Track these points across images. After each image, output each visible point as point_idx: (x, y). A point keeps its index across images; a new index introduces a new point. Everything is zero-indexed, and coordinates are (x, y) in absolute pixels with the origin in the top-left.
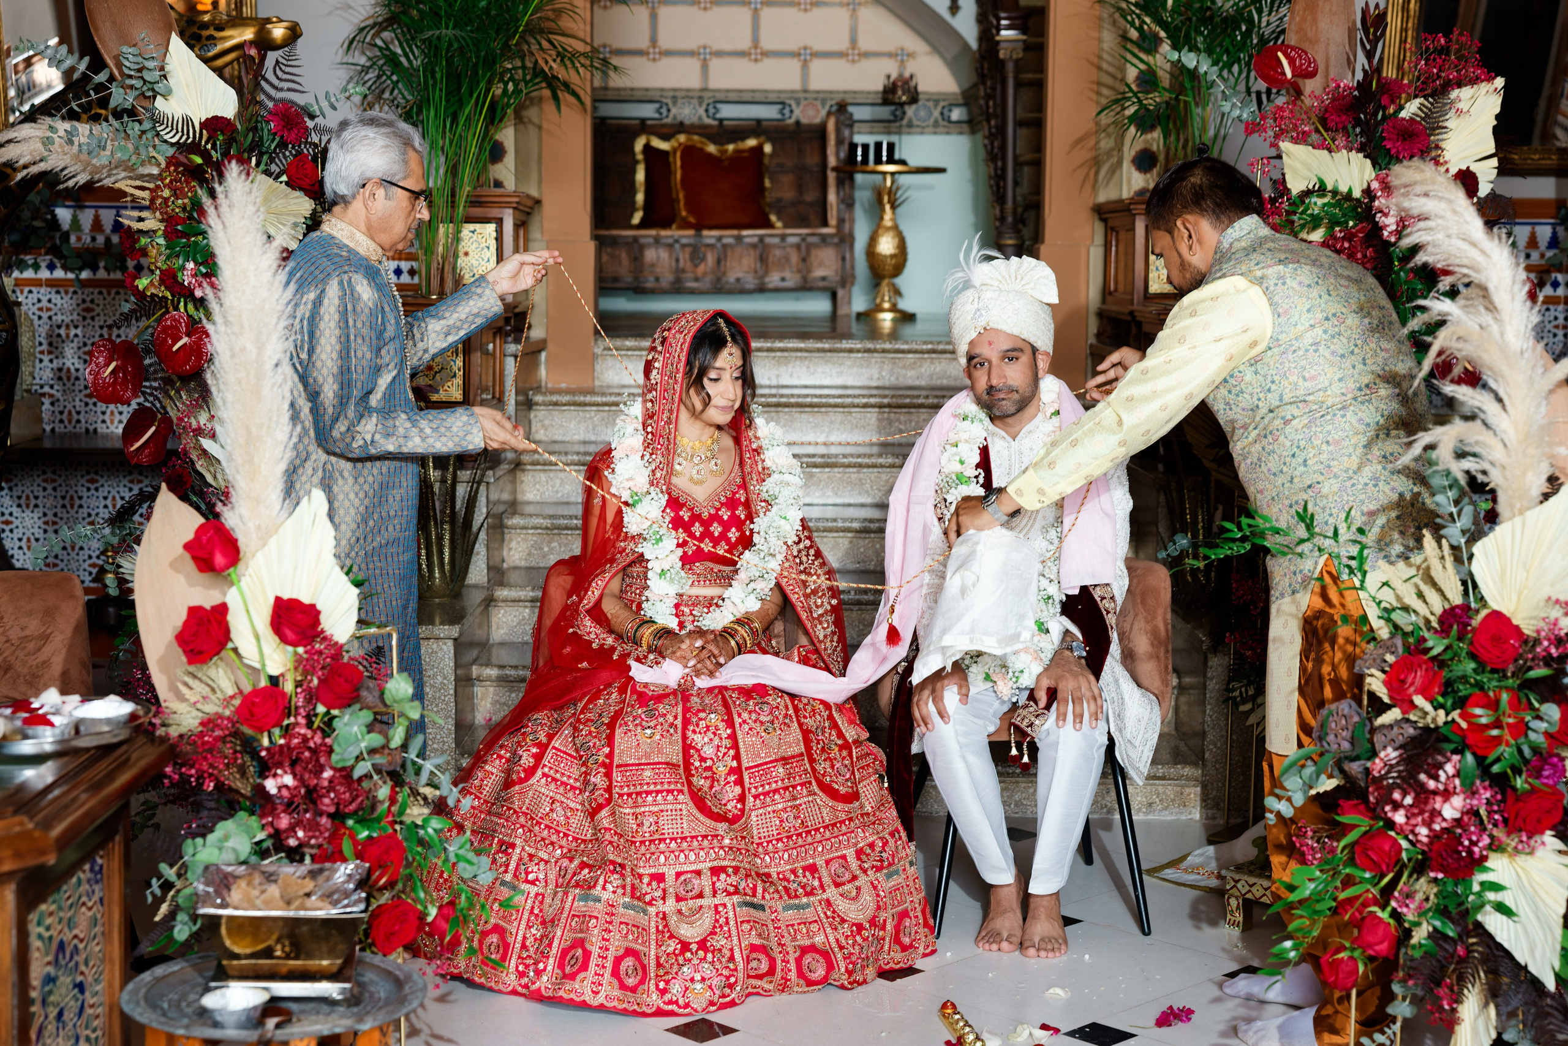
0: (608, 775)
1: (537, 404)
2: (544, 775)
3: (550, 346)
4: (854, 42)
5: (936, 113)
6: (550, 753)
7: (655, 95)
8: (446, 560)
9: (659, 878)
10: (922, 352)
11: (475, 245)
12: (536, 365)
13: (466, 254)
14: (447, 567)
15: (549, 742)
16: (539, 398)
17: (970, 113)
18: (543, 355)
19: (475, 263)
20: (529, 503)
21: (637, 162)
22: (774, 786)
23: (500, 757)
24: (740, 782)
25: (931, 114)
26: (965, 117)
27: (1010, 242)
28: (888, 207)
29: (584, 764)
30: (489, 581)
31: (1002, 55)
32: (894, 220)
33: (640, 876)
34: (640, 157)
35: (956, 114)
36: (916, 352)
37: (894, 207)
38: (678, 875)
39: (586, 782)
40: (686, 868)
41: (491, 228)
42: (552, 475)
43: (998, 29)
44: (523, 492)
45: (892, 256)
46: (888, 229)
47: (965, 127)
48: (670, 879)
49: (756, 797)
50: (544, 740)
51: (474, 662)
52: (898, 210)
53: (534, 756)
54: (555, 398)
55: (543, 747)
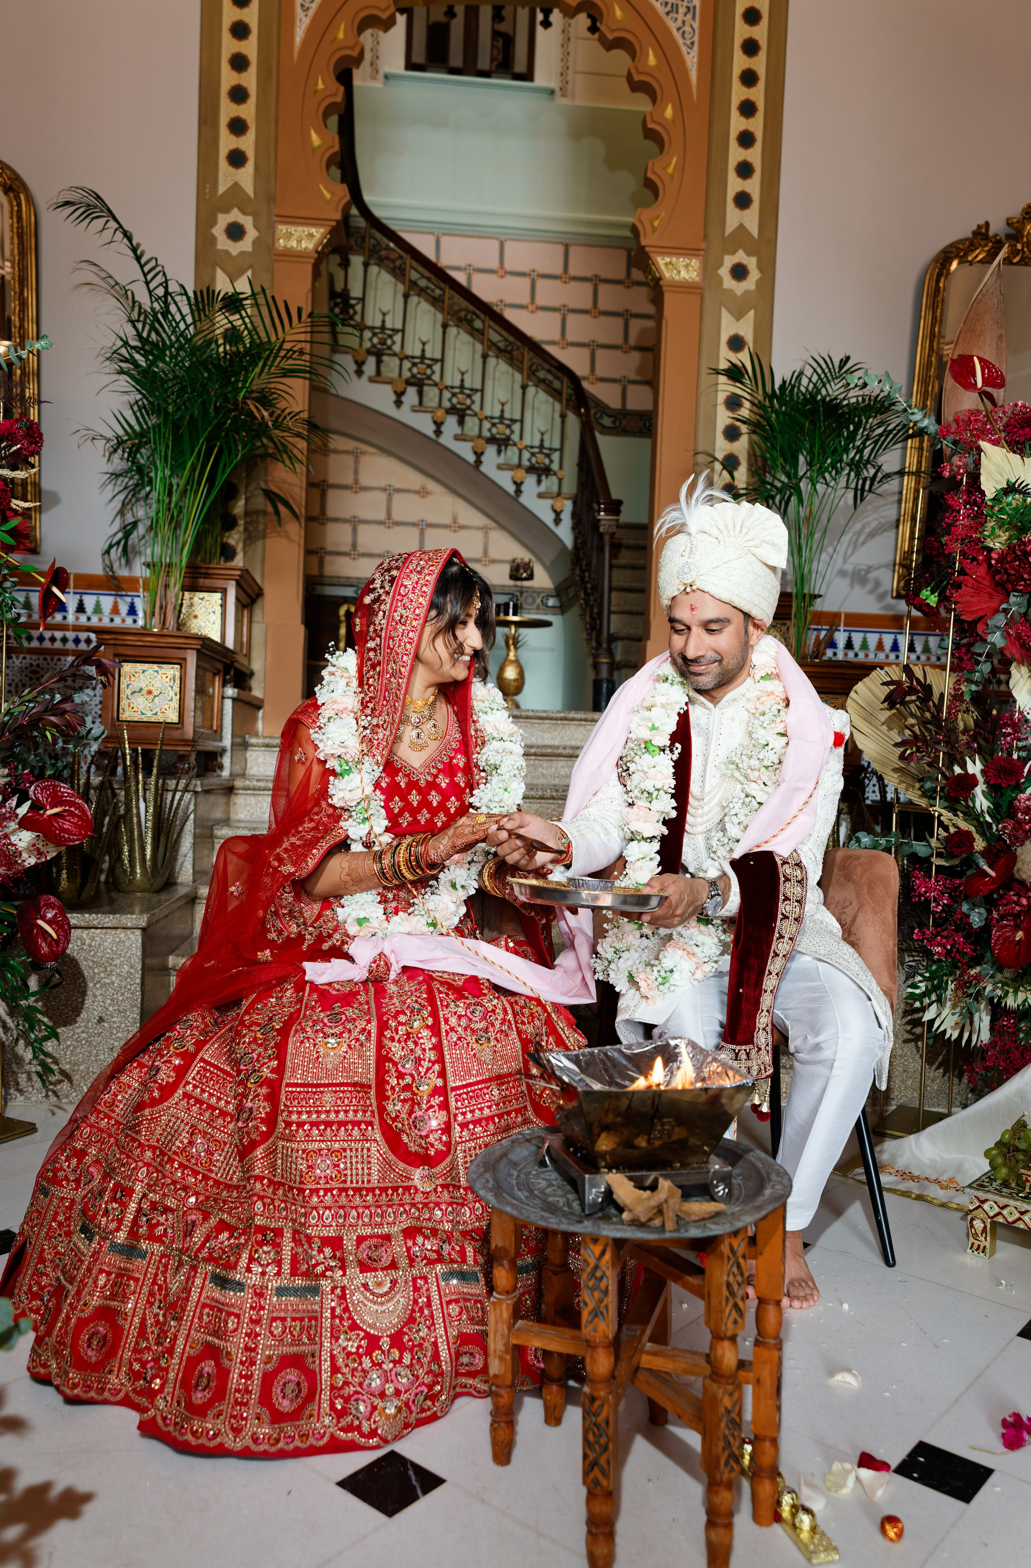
0: (273, 1098)
1: (252, 745)
2: (186, 1095)
3: (267, 706)
4: (486, 553)
5: (538, 601)
6: (197, 1066)
7: (354, 582)
8: (148, 857)
9: (336, 1243)
10: (556, 719)
11: (203, 610)
12: (255, 719)
13: (196, 617)
14: (148, 863)
15: (198, 1051)
16: (253, 741)
17: (561, 601)
18: (261, 713)
19: (203, 625)
20: (239, 821)
21: (340, 622)
22: (486, 1112)
23: (141, 1065)
24: (445, 1106)
25: (534, 601)
26: (558, 604)
27: (605, 660)
28: (512, 647)
29: (241, 1083)
30: (194, 881)
31: (602, 529)
32: (515, 656)
33: (309, 1238)
34: (343, 618)
35: (551, 602)
36: (552, 719)
37: (516, 648)
38: (361, 1239)
39: (240, 1108)
40: (368, 1231)
41: (217, 596)
42: (260, 798)
43: (599, 511)
44: (236, 812)
45: (515, 680)
46: (512, 662)
47: (558, 610)
48: (349, 1244)
49: (463, 1126)
50: (192, 1049)
51: (171, 952)
52: (519, 651)
53: (176, 1069)
54: (267, 741)
55: (189, 1058)
